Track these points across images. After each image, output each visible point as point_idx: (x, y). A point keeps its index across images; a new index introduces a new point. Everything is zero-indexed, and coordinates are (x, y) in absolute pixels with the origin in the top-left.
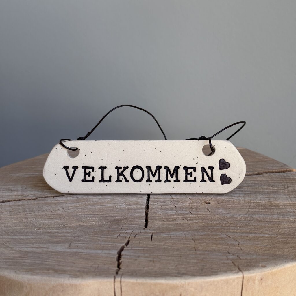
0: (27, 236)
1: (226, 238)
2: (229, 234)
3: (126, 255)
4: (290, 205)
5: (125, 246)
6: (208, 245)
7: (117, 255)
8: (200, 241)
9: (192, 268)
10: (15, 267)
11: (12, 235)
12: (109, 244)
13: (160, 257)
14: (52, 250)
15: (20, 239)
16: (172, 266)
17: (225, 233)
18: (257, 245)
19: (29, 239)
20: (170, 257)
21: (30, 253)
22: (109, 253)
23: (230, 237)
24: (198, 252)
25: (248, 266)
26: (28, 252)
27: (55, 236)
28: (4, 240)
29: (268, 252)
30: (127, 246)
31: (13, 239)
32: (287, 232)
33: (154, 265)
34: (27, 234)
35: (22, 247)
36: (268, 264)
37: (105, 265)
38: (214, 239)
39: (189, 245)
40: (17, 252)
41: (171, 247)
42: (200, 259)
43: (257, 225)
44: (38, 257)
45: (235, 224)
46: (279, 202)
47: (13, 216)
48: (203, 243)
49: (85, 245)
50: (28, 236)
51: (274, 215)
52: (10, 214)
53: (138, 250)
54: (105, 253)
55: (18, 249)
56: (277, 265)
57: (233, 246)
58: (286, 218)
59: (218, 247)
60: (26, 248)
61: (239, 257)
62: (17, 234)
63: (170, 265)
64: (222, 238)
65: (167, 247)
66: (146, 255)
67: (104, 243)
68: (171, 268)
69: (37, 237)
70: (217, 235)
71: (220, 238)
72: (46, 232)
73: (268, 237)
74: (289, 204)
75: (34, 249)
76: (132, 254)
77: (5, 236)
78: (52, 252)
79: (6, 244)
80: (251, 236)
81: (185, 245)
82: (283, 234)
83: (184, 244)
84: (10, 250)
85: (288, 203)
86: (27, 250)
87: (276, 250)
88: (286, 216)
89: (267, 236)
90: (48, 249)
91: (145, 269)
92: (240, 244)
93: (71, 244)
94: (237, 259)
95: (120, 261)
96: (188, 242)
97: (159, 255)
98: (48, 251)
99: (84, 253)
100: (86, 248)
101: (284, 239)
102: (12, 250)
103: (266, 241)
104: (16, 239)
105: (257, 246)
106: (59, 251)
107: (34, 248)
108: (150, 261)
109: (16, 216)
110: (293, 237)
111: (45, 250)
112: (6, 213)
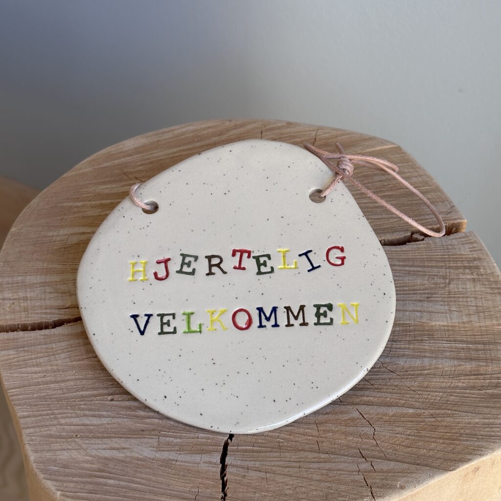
0: (100, 416)
1: (358, 419)
2: (363, 408)
3: (231, 465)
4: (448, 330)
5: (229, 441)
6: (334, 436)
7: (221, 466)
8: (324, 428)
9: (314, 493)
10: (96, 496)
11: (81, 416)
12: (208, 438)
13: (274, 468)
14: (137, 455)
15: (93, 426)
16: (290, 489)
17: (357, 407)
18: (397, 435)
19: (105, 424)
20: (287, 470)
21: (111, 460)
22: (210, 463)
23: (364, 415)
24: (323, 456)
25: (383, 486)
26: (107, 459)
27: (137, 416)
28: (73, 427)
29: (410, 449)
30: (231, 440)
31: (83, 425)
32: (439, 398)
33: (267, 486)
34: (101, 413)
35: (98, 449)
36: (408, 482)
37: (206, 489)
38: (343, 421)
39: (311, 438)
40: (93, 459)
41: (288, 440)
42: (324, 472)
43: (400, 384)
44: (121, 470)
45: (372, 382)
46: (433, 323)
47: (74, 363)
48: (328, 431)
49: (178, 440)
50: (103, 419)
51: (425, 357)
52: (70, 358)
53: (246, 451)
54: (205, 463)
55: (94, 453)
56: (419, 482)
57: (367, 439)
58: (440, 366)
59: (348, 441)
60: (104, 449)
61: (373, 467)
62: (87, 412)
63: (287, 487)
64: (353, 419)
65: (283, 442)
66: (257, 464)
67: (202, 435)
68: (288, 492)
69: (113, 421)
70: (346, 413)
71: (350, 419)
72: (124, 405)
73: (412, 416)
74: (448, 326)
75: (114, 451)
76: (239, 463)
77: (72, 417)
78: (138, 459)
79: (76, 440)
80: (392, 411)
81: (306, 437)
82: (432, 405)
83: (304, 434)
84: (84, 456)
85: (447, 324)
86: (106, 455)
87: (420, 443)
88: (440, 361)
89: (411, 411)
90: (132, 451)
91: (257, 495)
92: (375, 433)
93: (160, 438)
94: (370, 471)
95: (225, 479)
96: (309, 428)
97: (273, 463)
98: (132, 457)
99: (179, 461)
100: (181, 449)
101: (433, 419)
102: (87, 455)
103: (409, 425)
104: (87, 425)
105: (397, 437)
106: (146, 457)
107: (114, 449)
108: (263, 478)
109: (78, 363)
110: (445, 414)
111: (129, 454)
112: (63, 356)
